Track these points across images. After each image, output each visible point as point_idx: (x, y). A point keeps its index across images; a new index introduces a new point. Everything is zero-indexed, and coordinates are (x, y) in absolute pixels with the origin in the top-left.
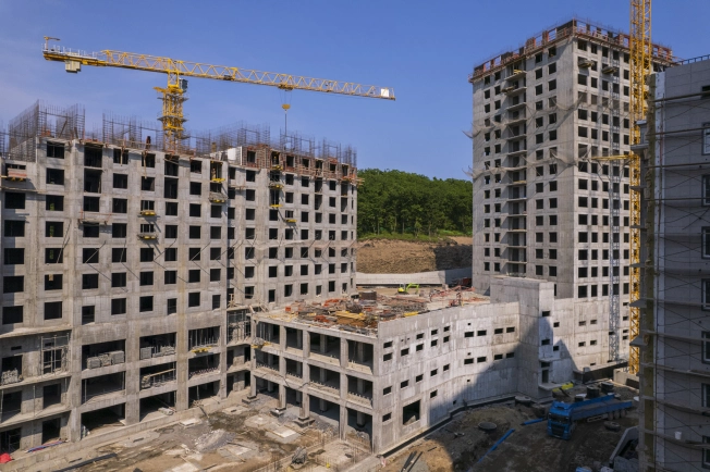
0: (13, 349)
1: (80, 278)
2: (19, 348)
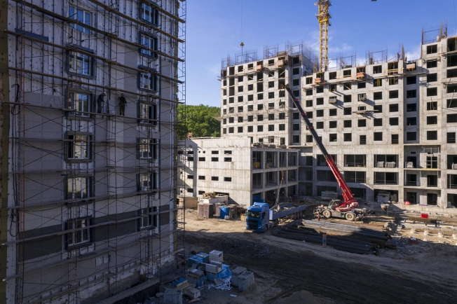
0: (412, 153)
1: (445, 116)
2: (415, 153)
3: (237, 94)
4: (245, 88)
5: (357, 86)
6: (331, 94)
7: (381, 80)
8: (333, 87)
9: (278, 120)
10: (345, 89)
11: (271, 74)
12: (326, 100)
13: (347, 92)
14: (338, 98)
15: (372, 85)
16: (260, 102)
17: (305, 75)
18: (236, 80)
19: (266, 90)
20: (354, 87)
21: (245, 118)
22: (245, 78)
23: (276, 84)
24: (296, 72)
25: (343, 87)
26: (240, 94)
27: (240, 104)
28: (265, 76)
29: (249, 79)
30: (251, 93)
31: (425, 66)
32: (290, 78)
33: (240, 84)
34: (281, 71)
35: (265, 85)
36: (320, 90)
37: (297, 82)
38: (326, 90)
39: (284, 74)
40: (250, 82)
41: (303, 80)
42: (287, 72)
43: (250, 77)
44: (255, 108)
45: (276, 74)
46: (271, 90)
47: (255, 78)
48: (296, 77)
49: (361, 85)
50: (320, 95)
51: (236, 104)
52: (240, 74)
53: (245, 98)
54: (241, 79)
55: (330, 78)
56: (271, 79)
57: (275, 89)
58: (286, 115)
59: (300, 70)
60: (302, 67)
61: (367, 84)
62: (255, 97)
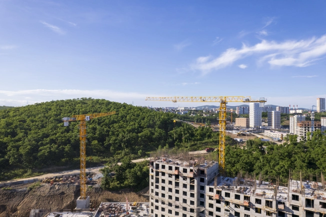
3: (161, 184)
4: (167, 182)
5: (244, 208)
6: (227, 208)
7: (261, 209)
8: (227, 203)
9: (189, 212)
10: (236, 207)
11: (185, 178)
12: (223, 210)
13: (237, 210)
14: (231, 212)
15: (255, 211)
16: (177, 195)
17: (208, 185)
18: (160, 174)
19: (181, 189)
20: (242, 208)
21: (167, 203)
22: (167, 175)
23: (188, 186)
24: (202, 180)
25: (234, 205)
26: (163, 185)
27: (163, 192)
28: (181, 179)
29: (169, 177)
30: (170, 186)
31: (291, 208)
32: (198, 184)
33: (163, 178)
34: (191, 179)
35: (181, 185)
36: (218, 202)
37: (202, 188)
38: (223, 204)
39: (194, 181)
40: (170, 179)
41: (207, 188)
42: (196, 181)
43: (170, 175)
44: (174, 198)
45: (188, 180)
46: (185, 190)
47: (174, 177)
48: (202, 184)
49: (247, 208)
50: (218, 205)
51: (160, 191)
52: (163, 170)
53: (167, 189)
54: (163, 174)
55: (226, 196)
56: (185, 182)
57: (188, 190)
58: (195, 211)
59: (205, 180)
60: (206, 179)
61: (251, 209)
62: (174, 190)
